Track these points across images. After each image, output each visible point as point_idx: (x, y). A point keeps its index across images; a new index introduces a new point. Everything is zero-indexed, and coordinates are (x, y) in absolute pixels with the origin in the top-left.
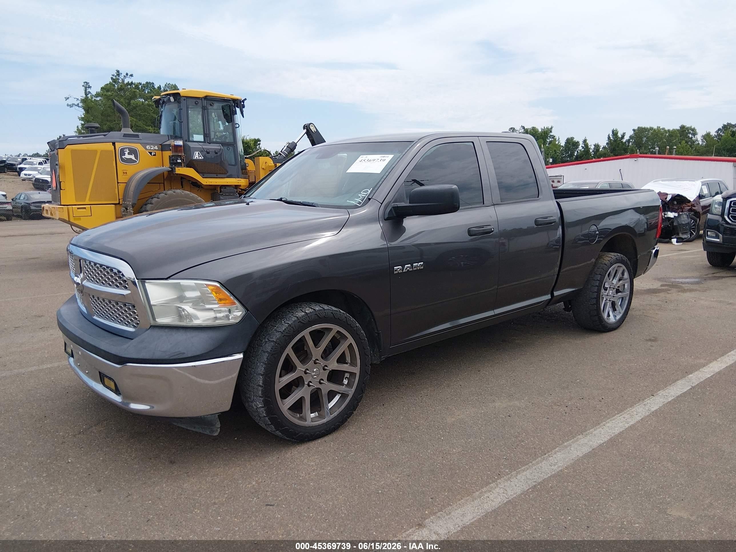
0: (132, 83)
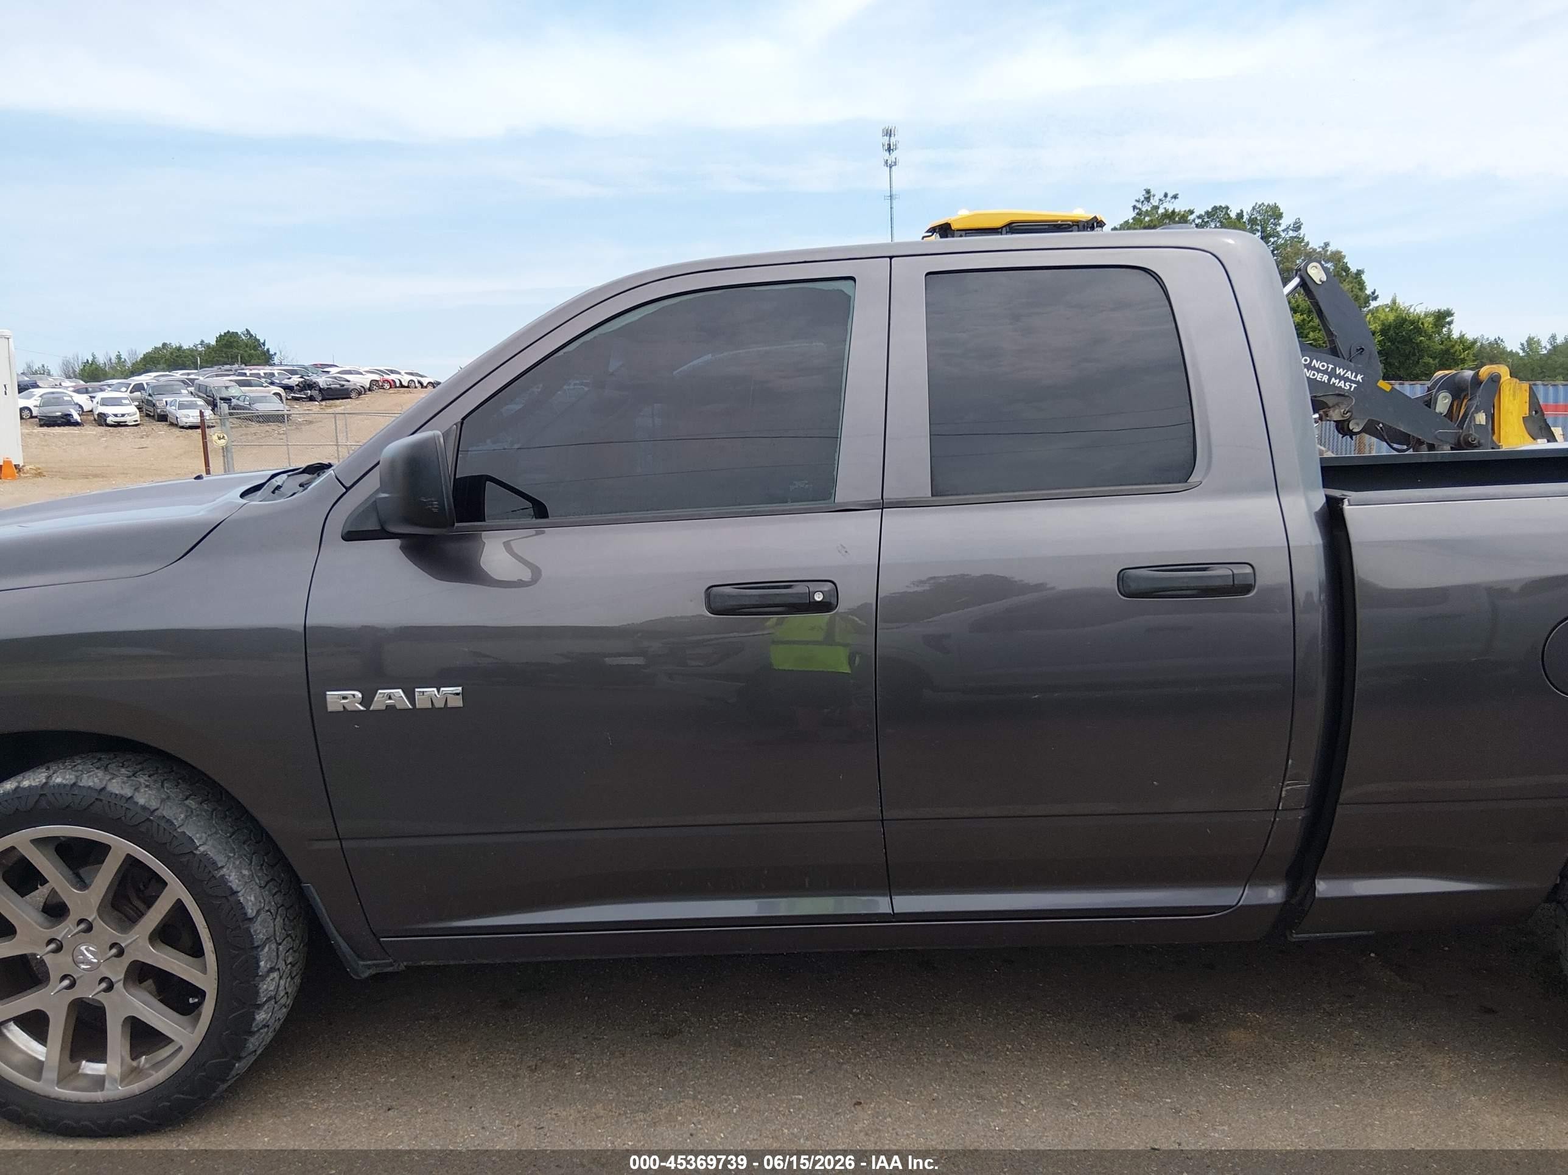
0: (1173, 212)
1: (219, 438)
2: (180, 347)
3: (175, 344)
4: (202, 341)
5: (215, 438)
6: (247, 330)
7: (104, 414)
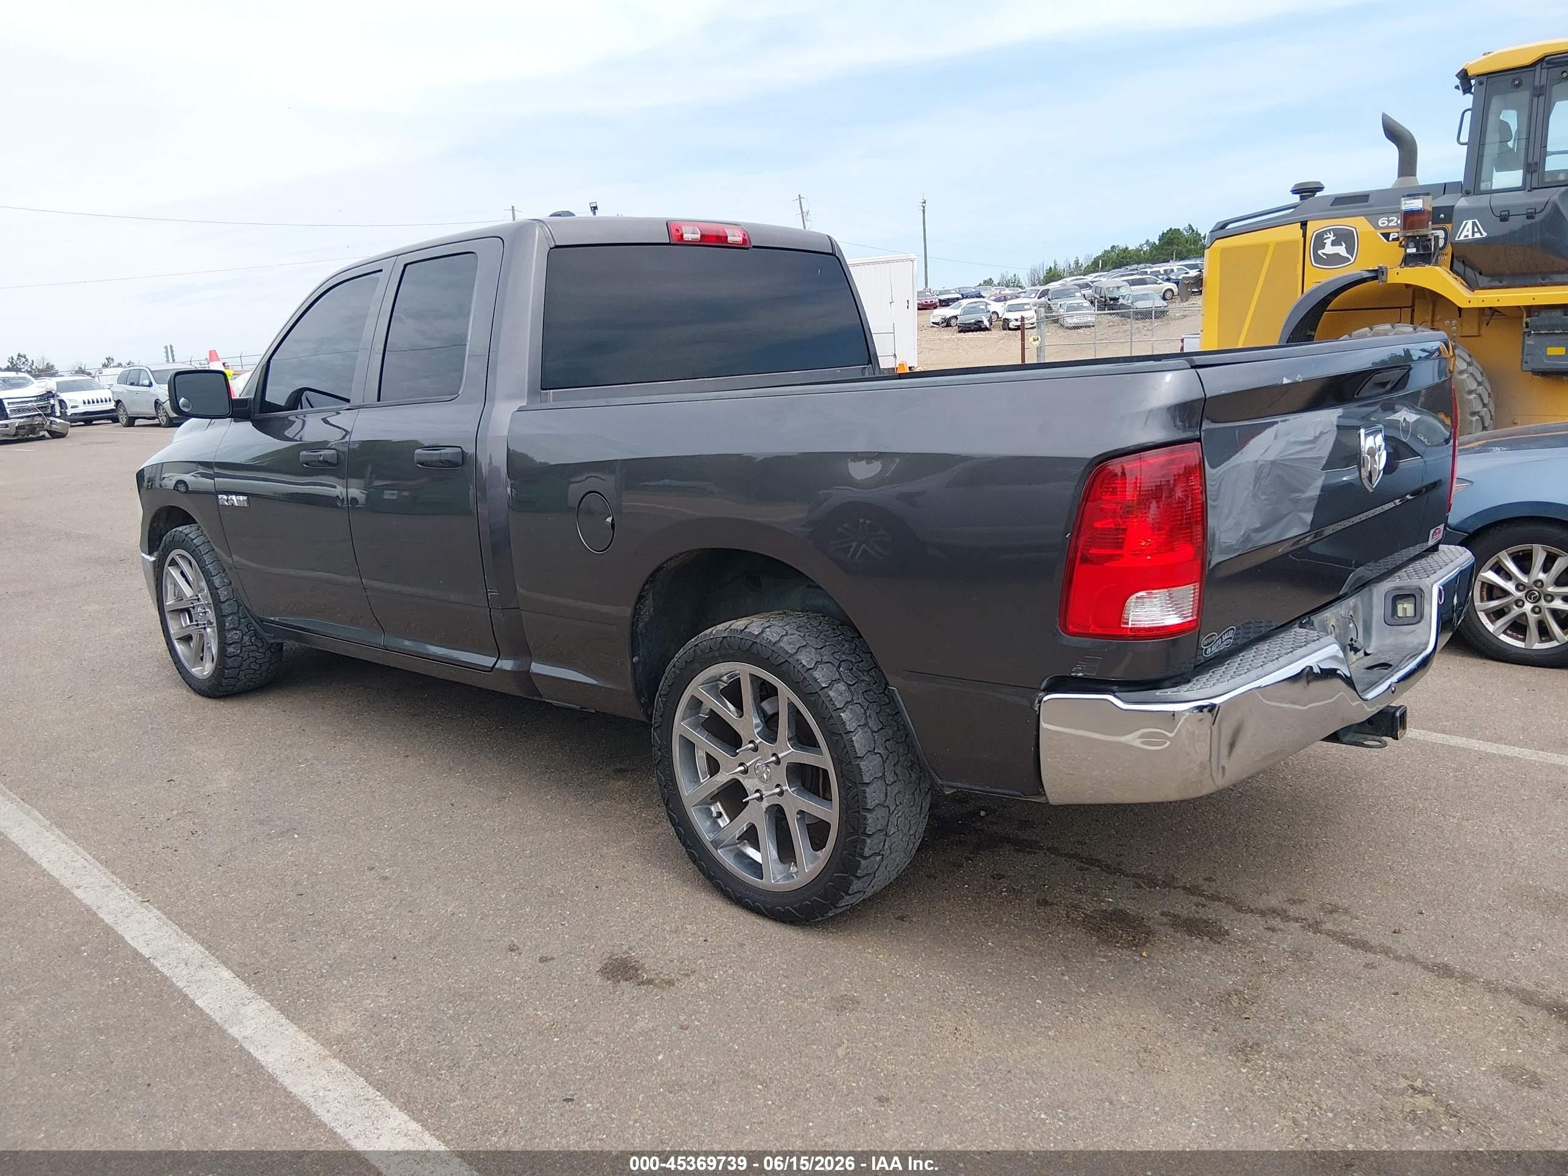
1: (1035, 340)
2: (1127, 248)
3: (1122, 246)
4: (1148, 241)
5: (1031, 339)
6: (1190, 225)
7: (1008, 319)
